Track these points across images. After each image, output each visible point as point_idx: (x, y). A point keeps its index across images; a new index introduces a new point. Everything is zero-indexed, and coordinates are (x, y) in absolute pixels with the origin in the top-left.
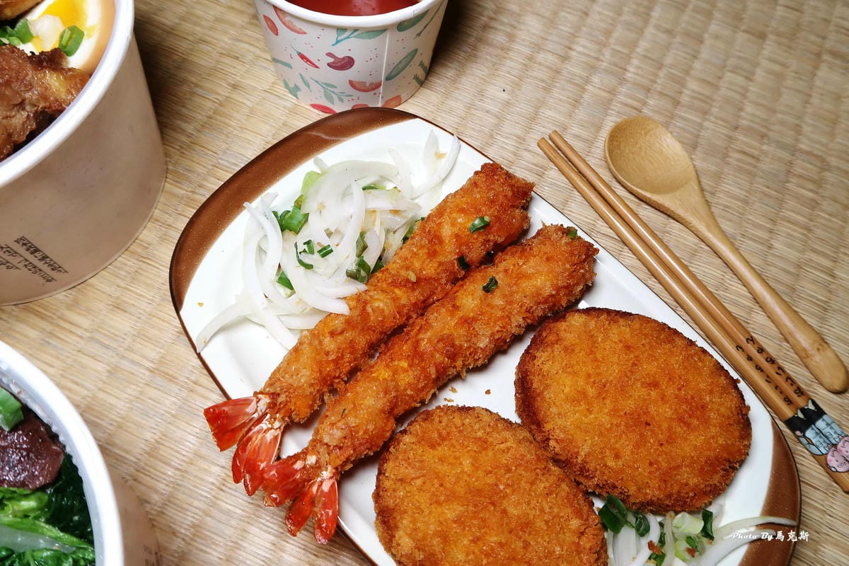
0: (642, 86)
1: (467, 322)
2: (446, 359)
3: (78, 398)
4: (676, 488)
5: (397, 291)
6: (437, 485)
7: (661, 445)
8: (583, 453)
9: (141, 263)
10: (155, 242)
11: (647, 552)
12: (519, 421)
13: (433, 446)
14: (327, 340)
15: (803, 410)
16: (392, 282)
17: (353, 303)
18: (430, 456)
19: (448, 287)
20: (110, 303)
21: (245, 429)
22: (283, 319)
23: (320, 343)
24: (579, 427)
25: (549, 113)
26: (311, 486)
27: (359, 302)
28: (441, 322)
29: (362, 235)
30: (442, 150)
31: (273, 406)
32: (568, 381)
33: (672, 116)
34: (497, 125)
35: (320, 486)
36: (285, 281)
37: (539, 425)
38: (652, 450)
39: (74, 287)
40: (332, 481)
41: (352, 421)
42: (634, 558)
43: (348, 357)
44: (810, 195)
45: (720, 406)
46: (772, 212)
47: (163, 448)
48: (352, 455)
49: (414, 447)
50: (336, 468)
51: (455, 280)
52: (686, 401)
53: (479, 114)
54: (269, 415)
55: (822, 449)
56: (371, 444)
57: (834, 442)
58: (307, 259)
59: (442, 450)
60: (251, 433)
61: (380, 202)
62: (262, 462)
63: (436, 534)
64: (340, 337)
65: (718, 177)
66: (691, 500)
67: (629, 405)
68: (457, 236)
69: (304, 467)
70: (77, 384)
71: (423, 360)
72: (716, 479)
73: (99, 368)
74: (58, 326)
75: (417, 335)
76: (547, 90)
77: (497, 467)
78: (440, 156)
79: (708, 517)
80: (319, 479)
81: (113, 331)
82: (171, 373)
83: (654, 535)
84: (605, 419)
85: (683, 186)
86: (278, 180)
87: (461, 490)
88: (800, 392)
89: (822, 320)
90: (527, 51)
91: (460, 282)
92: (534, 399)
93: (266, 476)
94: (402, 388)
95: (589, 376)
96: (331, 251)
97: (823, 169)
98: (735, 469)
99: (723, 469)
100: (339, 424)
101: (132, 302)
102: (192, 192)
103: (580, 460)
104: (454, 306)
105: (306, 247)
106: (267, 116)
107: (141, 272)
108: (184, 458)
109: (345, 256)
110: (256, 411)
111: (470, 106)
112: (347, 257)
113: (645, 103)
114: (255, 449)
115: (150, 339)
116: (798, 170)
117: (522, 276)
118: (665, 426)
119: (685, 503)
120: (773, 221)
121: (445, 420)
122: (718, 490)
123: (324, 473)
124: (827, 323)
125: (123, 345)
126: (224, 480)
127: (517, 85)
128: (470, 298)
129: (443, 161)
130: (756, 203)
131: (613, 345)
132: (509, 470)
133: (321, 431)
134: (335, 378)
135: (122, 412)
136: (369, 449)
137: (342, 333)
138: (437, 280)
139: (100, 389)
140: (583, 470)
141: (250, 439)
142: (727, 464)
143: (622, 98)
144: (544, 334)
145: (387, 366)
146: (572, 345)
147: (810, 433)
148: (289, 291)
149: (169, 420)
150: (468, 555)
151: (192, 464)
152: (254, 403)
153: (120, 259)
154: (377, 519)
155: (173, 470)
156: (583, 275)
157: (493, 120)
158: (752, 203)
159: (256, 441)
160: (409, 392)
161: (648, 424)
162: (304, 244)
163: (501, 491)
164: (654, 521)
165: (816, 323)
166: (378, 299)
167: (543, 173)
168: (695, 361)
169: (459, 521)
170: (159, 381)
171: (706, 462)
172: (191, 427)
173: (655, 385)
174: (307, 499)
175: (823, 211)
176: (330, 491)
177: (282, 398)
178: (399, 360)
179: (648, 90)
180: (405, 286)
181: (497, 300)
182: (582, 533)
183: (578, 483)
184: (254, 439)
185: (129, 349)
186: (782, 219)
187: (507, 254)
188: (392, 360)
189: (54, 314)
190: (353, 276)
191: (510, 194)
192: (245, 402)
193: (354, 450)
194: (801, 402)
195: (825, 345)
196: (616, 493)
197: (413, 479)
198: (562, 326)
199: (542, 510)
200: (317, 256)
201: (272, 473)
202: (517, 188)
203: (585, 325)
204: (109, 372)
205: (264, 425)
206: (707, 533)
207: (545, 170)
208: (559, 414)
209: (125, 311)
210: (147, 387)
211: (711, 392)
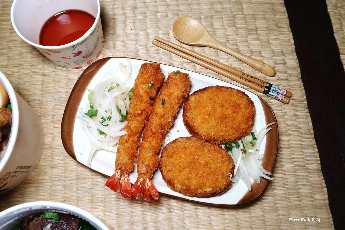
0: (174, 5)
1: (162, 116)
2: (162, 130)
3: (60, 200)
4: (241, 131)
5: (137, 118)
6: (179, 167)
7: (232, 121)
8: (213, 135)
9: (51, 150)
10: (51, 141)
11: (241, 152)
12: (191, 136)
13: (172, 157)
14: (126, 144)
15: (266, 87)
16: (134, 116)
17: (127, 129)
18: (172, 160)
19: (151, 108)
20: (50, 167)
21: (118, 182)
22: (108, 144)
23: (124, 146)
24: (208, 129)
25: (150, 30)
26: (145, 186)
27: (128, 127)
28: (155, 121)
29: (117, 107)
30: (125, 65)
31: (122, 172)
32: (199, 117)
33: (189, 10)
34: (136, 43)
35: (148, 185)
36: (102, 133)
37: (197, 134)
38: (230, 124)
39: (35, 169)
40: (150, 182)
41: (146, 163)
42: (239, 156)
43: (134, 145)
44: (242, 16)
45: (243, 102)
46: (233, 28)
47: (95, 199)
48: (152, 172)
49: (167, 160)
50: (149, 178)
51: (152, 105)
52: (233, 106)
53: (128, 42)
54: (122, 175)
55: (275, 96)
56: (155, 166)
57: (278, 92)
58: (105, 123)
59: (175, 156)
60: (120, 182)
61: (116, 93)
62: (128, 188)
63: (185, 179)
64: (129, 141)
65: (212, 25)
66: (247, 132)
67: (219, 115)
68: (146, 92)
69: (141, 183)
70: (56, 196)
71: (156, 134)
72: (250, 123)
73: (60, 188)
74: (38, 183)
75: (150, 128)
76: (146, 22)
77: (192, 153)
78: (126, 67)
79: (253, 134)
80: (146, 184)
81: (57, 175)
82: (83, 177)
83: (241, 147)
84: (214, 123)
85: (203, 35)
86: (80, 103)
87: (186, 164)
88: (263, 82)
89: (261, 55)
90: (131, 11)
91: (154, 105)
92: (192, 127)
93: (132, 191)
94: (154, 145)
95: (204, 113)
96: (111, 117)
97: (242, 5)
98: (254, 117)
99: (251, 119)
100: (144, 166)
101: (57, 163)
102: (52, 118)
103: (213, 138)
104: (156, 114)
105: (102, 120)
106: (60, 80)
107: (53, 152)
108: (102, 198)
109: (116, 116)
110: (118, 176)
111: (124, 41)
112: (117, 116)
113: (178, 10)
114: (124, 186)
115: (70, 171)
116: (235, 9)
117: (170, 95)
118: (231, 116)
119: (245, 133)
120: (234, 31)
121: (171, 147)
122: (252, 125)
123: (147, 181)
124: (262, 56)
125: (62, 177)
126: (117, 197)
127: (135, 26)
128: (159, 109)
129: (127, 68)
130: (227, 28)
131: (206, 100)
132: (196, 152)
133: (139, 171)
134: (134, 153)
135: (75, 196)
136: (155, 168)
137: (129, 140)
138: (147, 108)
139: (64, 194)
140: (215, 139)
141: (121, 184)
142: (252, 117)
143: (171, 12)
144: (186, 107)
145: (147, 141)
146: (195, 106)
147: (270, 93)
148: (104, 135)
149: (91, 190)
150: (196, 180)
151: (105, 198)
152: (116, 174)
153: (44, 152)
154: (167, 184)
155: (101, 203)
156: (188, 84)
157: (134, 42)
158: (226, 28)
159: (123, 183)
160: (157, 145)
161: (226, 118)
162: (101, 119)
163: (196, 159)
164: (240, 142)
165: (259, 57)
166: (133, 124)
167: (159, 52)
168: (231, 93)
169: (190, 173)
170: (81, 181)
171: (246, 120)
172: (99, 189)
173: (223, 106)
174: (146, 191)
175: (247, 20)
176: (151, 185)
177: (123, 168)
178: (149, 138)
179: (177, 5)
180: (139, 115)
181: (167, 105)
182: (223, 157)
183: (215, 144)
184: (122, 183)
185: (65, 177)
186: (237, 29)
187: (163, 89)
188: (147, 139)
189: (35, 180)
190: (122, 121)
191: (154, 71)
192: (114, 175)
193: (151, 170)
194: (265, 85)
195: (264, 64)
196: (226, 141)
197: (171, 169)
198: (189, 102)
199: (210, 157)
200: (107, 121)
201: (133, 190)
202: (155, 67)
203: (196, 98)
204: (63, 187)
205: (123, 178)
206: (254, 138)
207: (159, 51)
208: (201, 128)
209: (57, 167)
210: (78, 185)
211: (239, 100)
